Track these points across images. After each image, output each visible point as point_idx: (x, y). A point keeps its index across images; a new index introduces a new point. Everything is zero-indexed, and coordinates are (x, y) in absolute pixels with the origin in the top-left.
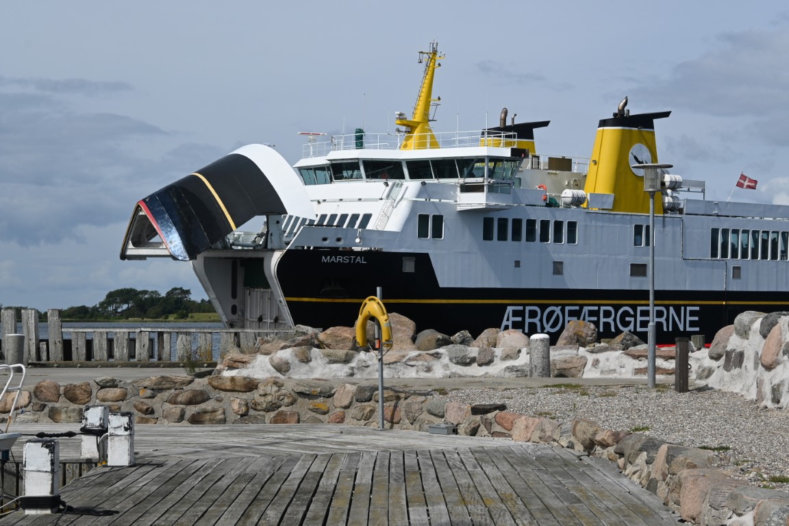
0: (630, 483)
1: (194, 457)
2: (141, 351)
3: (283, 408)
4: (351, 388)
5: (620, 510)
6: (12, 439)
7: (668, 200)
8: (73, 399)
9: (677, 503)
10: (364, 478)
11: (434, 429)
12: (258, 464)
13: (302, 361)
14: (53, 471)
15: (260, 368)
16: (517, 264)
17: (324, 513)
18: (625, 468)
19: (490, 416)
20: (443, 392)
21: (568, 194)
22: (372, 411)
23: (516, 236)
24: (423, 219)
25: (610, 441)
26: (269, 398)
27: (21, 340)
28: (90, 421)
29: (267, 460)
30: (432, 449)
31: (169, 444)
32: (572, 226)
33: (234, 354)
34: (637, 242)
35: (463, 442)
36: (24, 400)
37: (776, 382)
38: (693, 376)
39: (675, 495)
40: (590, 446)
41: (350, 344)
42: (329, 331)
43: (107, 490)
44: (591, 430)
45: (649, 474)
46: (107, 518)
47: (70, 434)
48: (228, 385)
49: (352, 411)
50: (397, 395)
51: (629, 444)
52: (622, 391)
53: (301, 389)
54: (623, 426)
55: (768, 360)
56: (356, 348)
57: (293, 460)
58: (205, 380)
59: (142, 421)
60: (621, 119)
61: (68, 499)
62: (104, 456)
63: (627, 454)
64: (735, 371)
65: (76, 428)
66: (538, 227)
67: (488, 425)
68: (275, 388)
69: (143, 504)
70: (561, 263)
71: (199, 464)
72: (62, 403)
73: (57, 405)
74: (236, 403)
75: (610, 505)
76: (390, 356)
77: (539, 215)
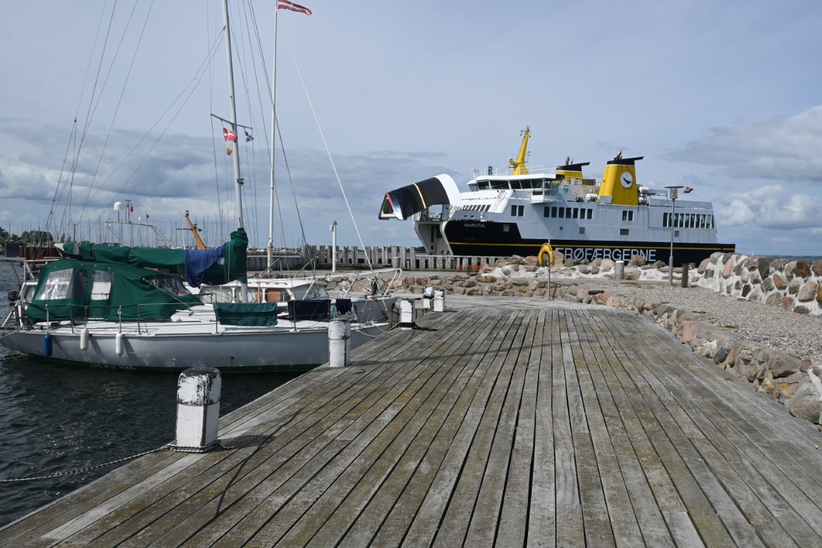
0: (660, 326)
1: (469, 309)
2: (448, 265)
3: (507, 290)
4: (536, 282)
5: (655, 337)
6: (396, 299)
7: (641, 199)
8: (420, 284)
9: (681, 335)
10: (541, 320)
11: (572, 300)
12: (496, 313)
13: (515, 270)
14: (412, 312)
15: (497, 273)
16: (561, 228)
17: (524, 334)
18: (657, 320)
19: (597, 295)
20: (576, 285)
21: (588, 196)
22: (545, 292)
23: (561, 216)
24: (514, 207)
25: (651, 308)
26: (501, 286)
27: (399, 259)
28: (427, 293)
29: (500, 311)
30: (571, 309)
31: (459, 303)
32: (590, 211)
33: (486, 266)
34: (624, 219)
35: (584, 306)
36: (400, 284)
37: (729, 284)
38: (690, 281)
39: (680, 332)
40: (641, 310)
41: (536, 264)
42: (527, 258)
43: (434, 321)
44: (642, 303)
45: (668, 322)
46: (434, 332)
47: (419, 299)
48: (484, 280)
49: (536, 292)
50: (556, 285)
51: (659, 310)
52: (657, 287)
53: (515, 282)
54: (657, 301)
55: (725, 274)
56: (538, 265)
57: (511, 311)
58: (474, 277)
59: (448, 294)
60: (618, 161)
61: (418, 324)
62: (432, 307)
63: (658, 313)
64: (710, 279)
65: (421, 296)
66: (572, 211)
67: (596, 299)
68: (503, 281)
69: (448, 327)
70: (584, 228)
71: (471, 312)
72: (416, 285)
73: (414, 286)
74: (487, 287)
75: (650, 335)
76: (553, 269)
77: (573, 206)
